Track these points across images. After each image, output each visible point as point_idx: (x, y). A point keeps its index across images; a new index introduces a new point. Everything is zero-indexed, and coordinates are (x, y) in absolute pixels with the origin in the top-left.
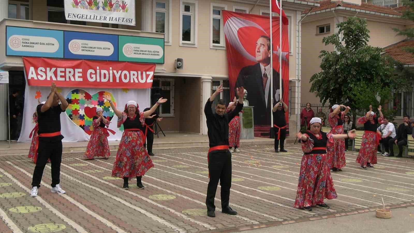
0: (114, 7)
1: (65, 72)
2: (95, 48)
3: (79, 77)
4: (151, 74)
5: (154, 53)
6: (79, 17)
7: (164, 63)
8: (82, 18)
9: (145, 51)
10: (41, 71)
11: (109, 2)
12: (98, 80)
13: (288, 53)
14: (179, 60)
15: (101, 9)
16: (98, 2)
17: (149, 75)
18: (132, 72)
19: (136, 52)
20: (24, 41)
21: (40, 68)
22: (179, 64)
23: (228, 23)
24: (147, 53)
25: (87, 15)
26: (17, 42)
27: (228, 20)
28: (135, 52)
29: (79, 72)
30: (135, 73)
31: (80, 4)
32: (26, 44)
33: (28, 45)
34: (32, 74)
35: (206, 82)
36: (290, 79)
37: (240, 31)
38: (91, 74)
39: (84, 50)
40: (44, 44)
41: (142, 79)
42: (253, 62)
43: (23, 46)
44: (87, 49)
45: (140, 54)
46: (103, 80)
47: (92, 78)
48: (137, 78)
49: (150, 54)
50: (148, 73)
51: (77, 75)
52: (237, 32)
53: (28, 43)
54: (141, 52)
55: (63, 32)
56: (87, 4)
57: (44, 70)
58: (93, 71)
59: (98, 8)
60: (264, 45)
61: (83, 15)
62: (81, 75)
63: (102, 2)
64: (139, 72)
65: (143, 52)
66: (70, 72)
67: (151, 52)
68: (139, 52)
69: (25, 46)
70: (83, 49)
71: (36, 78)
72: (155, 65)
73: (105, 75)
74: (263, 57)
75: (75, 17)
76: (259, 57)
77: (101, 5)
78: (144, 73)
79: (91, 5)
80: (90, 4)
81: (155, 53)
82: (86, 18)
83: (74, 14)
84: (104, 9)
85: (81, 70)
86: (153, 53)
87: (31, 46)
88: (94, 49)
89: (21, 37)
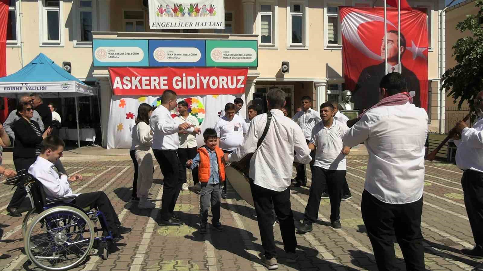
0: (200, 11)
1: (150, 80)
3: (164, 85)
4: (242, 78)
5: (246, 56)
6: (163, 25)
7: (257, 67)
8: (167, 26)
9: (236, 55)
10: (127, 80)
11: (195, 7)
12: (184, 87)
13: (426, 48)
14: (284, 64)
15: (187, 15)
16: (183, 8)
17: (240, 80)
18: (221, 78)
19: (226, 56)
20: (109, 52)
21: (125, 78)
22: (285, 67)
23: (345, 19)
24: (238, 56)
25: (172, 23)
26: (103, 54)
27: (346, 17)
28: (225, 56)
29: (164, 80)
30: (225, 78)
31: (165, 12)
32: (112, 55)
33: (113, 55)
34: (118, 83)
35: (321, 86)
36: (430, 78)
37: (361, 28)
38: (177, 81)
39: (169, 58)
40: (129, 54)
41: (232, 84)
42: (376, 61)
43: (108, 57)
44: (173, 56)
45: (230, 58)
46: (190, 87)
47: (177, 85)
48: (227, 83)
49: (241, 58)
50: (239, 78)
51: (162, 82)
52: (356, 29)
53: (114, 54)
54: (232, 56)
55: (148, 40)
56: (172, 12)
57: (129, 79)
58: (179, 79)
59: (183, 15)
60: (392, 41)
61: (167, 23)
62: (166, 82)
63: (188, 8)
64: (229, 78)
65: (233, 56)
66: (155, 80)
67: (242, 55)
68: (228, 57)
69: (110, 57)
70: (168, 56)
71: (121, 88)
72: (247, 69)
73: (191, 81)
74: (391, 55)
75: (159, 25)
77: (186, 11)
78: (235, 78)
80: (175, 11)
81: (247, 57)
82: (171, 26)
83: (158, 23)
84: (189, 15)
85: (166, 78)
86: (244, 57)
87: (116, 57)
88: (180, 56)
89: (106, 49)
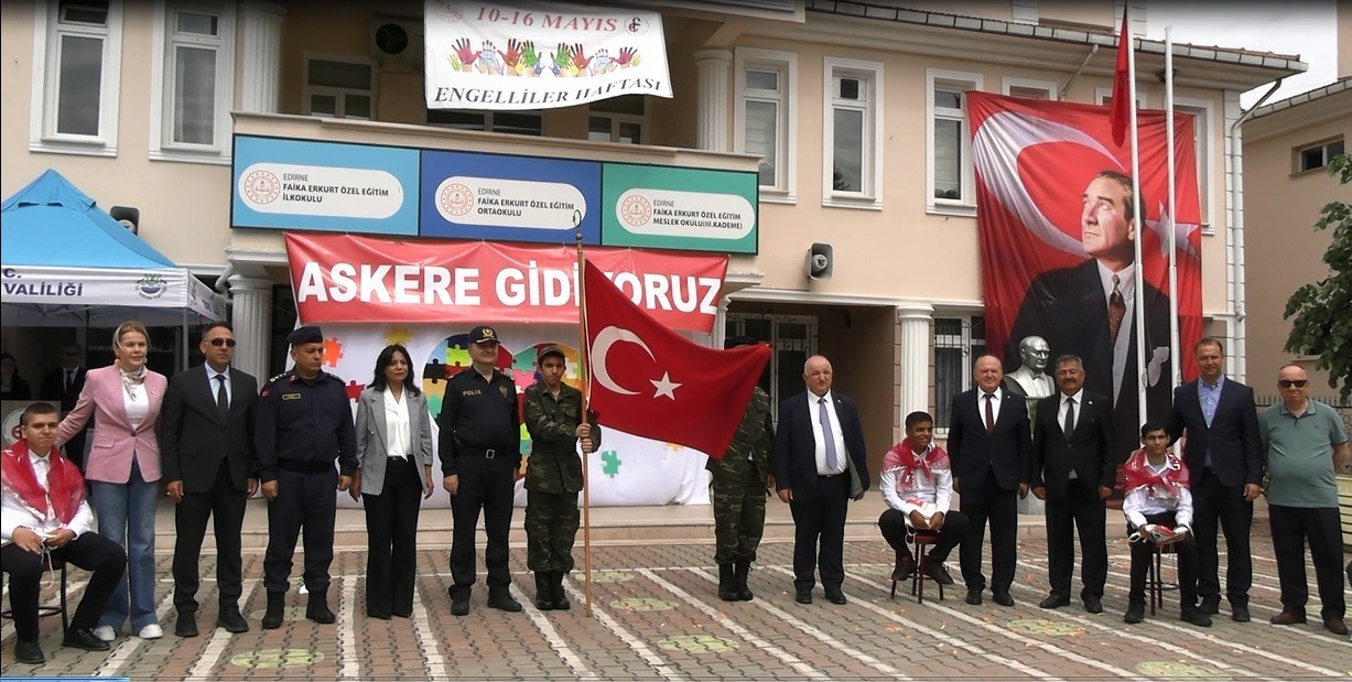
0: (591, 65)
1: (420, 278)
2: (522, 203)
3: (468, 293)
4: (714, 285)
5: (722, 221)
6: (472, 97)
7: (757, 254)
8: (483, 100)
9: (693, 214)
10: (343, 274)
11: (572, 54)
12: (535, 301)
13: (1196, 227)
14: (818, 249)
15: (547, 73)
16: (537, 55)
17: (708, 288)
18: (650, 279)
19: (664, 217)
20: (288, 183)
21: (339, 267)
22: (819, 262)
23: (985, 129)
24: (699, 219)
25: (500, 93)
26: (267, 185)
27: (985, 123)
28: (659, 217)
29: (467, 279)
30: (662, 280)
31: (477, 61)
32: (296, 191)
33: (302, 193)
34: (312, 283)
35: (913, 320)
36: (1207, 312)
37: (1026, 157)
38: (510, 281)
39: (485, 211)
40: (354, 191)
41: (685, 299)
42: (1073, 256)
43: (285, 198)
44: (496, 207)
45: (676, 222)
46: (551, 301)
47: (511, 294)
48: (669, 294)
49: (708, 224)
50: (704, 281)
51: (461, 286)
52: (1015, 160)
53: (304, 188)
54: (680, 218)
55: (418, 151)
56: (502, 62)
57: (350, 270)
58: (518, 275)
59: (538, 72)
60: (1110, 201)
61: (486, 92)
62: (474, 286)
63: (552, 56)
64: (676, 280)
65: (686, 218)
66: (437, 279)
67: (712, 215)
68: (670, 217)
69: (292, 198)
70: (484, 206)
71: (322, 297)
72: (727, 257)
73: (557, 284)
74: (1108, 240)
75: (460, 97)
76: (1095, 239)
77: (546, 62)
78: (691, 281)
79: (515, 64)
80: (511, 59)
81: (726, 221)
82: (497, 101)
83: (455, 90)
84: (556, 72)
85: (474, 273)
86: (718, 220)
87: (312, 199)
88: (519, 208)
89: (279, 170)
